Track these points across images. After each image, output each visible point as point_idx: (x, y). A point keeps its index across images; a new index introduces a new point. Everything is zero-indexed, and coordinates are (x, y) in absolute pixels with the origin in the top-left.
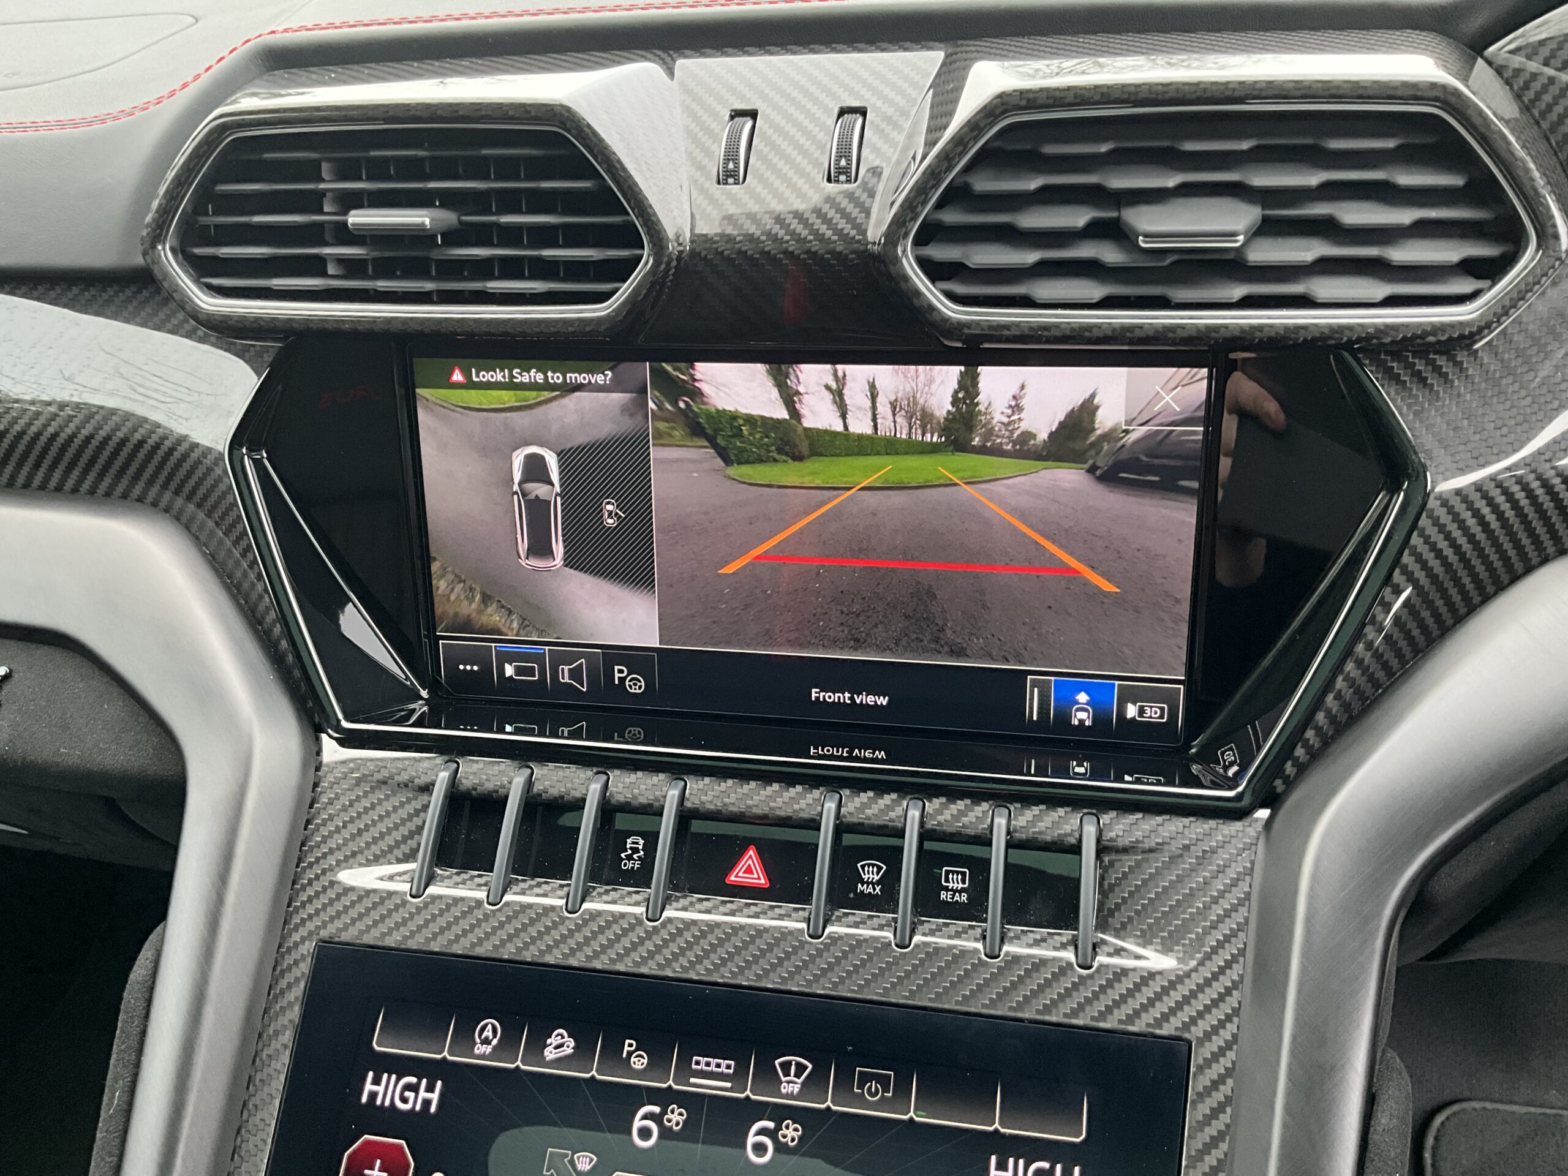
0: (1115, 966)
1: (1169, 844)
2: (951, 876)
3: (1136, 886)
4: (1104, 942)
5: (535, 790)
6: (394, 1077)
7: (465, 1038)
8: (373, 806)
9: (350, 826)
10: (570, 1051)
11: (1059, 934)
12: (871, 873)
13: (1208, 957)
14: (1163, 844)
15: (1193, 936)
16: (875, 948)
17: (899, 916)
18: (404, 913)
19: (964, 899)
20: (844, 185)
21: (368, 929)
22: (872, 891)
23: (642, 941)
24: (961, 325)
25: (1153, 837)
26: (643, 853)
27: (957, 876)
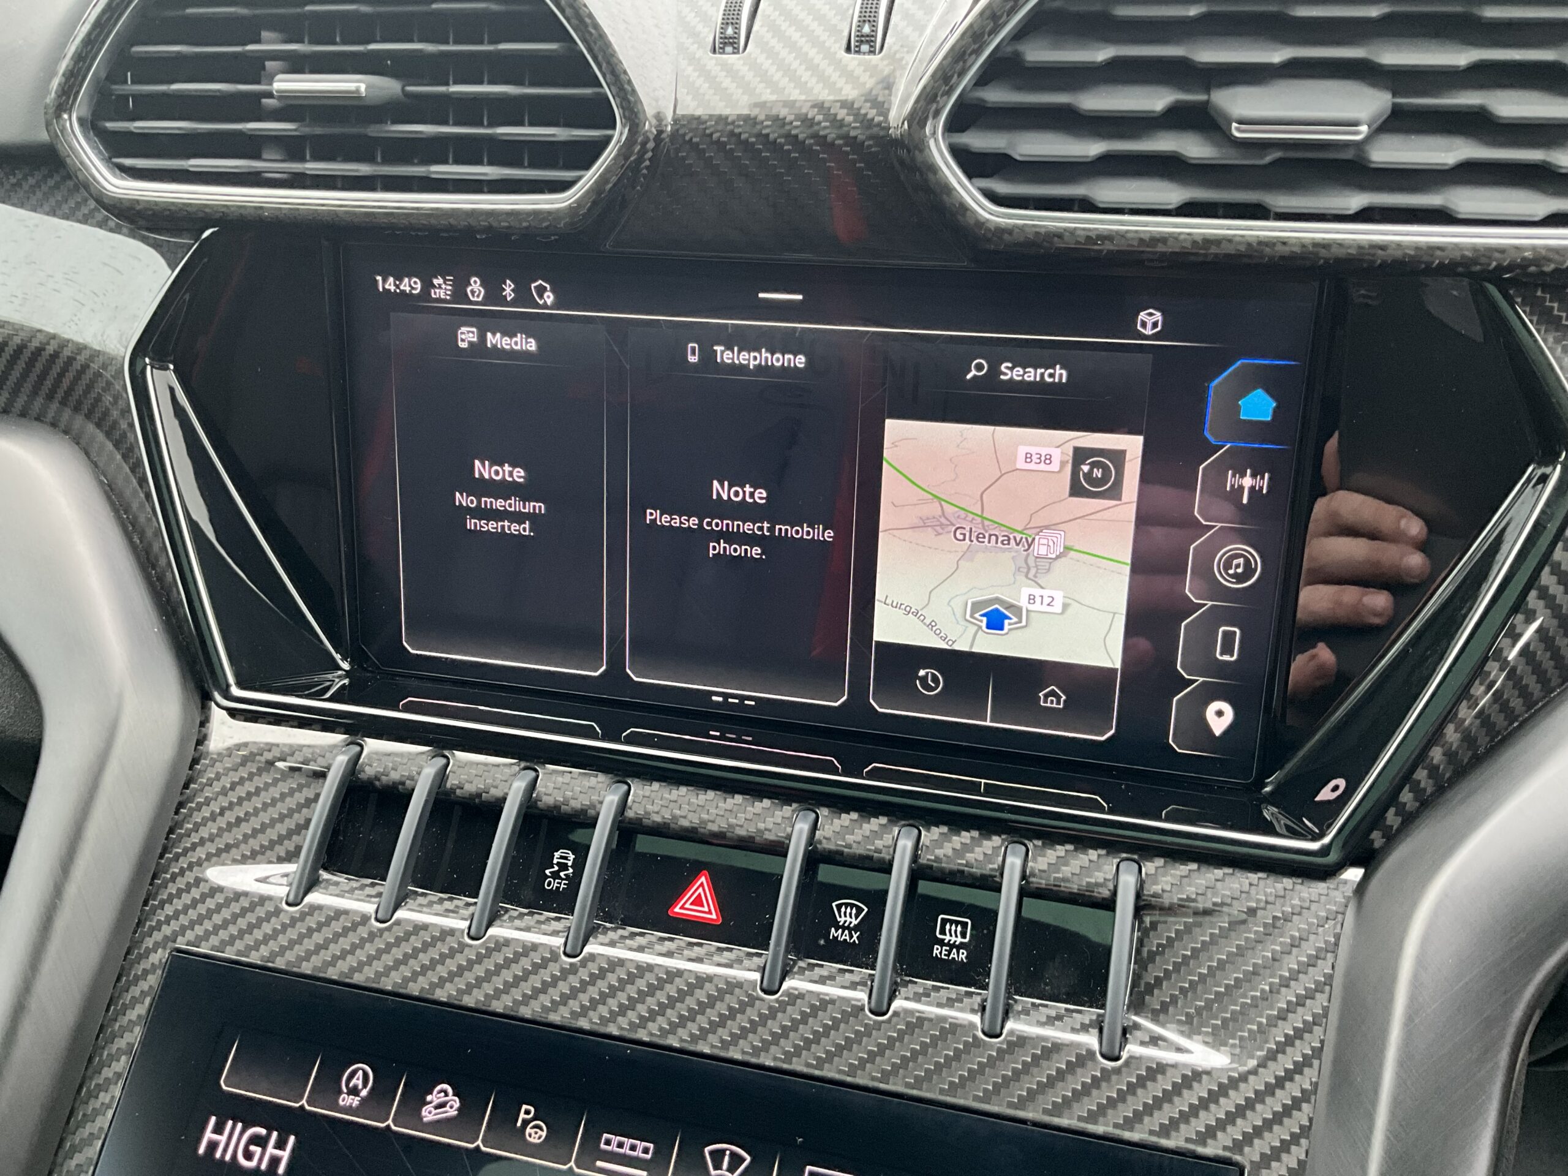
0: (1151, 1059)
1: (1229, 905)
2: (948, 926)
3: (1184, 956)
4: (1137, 1026)
5: (448, 785)
6: (240, 1125)
7: (329, 1087)
8: (258, 791)
9: (228, 813)
10: (453, 1113)
11: (1079, 1012)
12: (848, 916)
13: (1272, 1056)
14: (1223, 904)
15: (1255, 1027)
16: (843, 1012)
17: (877, 973)
18: (276, 924)
19: (964, 957)
20: (867, 57)
21: (232, 940)
22: (848, 938)
23: (555, 980)
24: (1000, 231)
25: (1209, 895)
26: (571, 870)
27: (956, 927)
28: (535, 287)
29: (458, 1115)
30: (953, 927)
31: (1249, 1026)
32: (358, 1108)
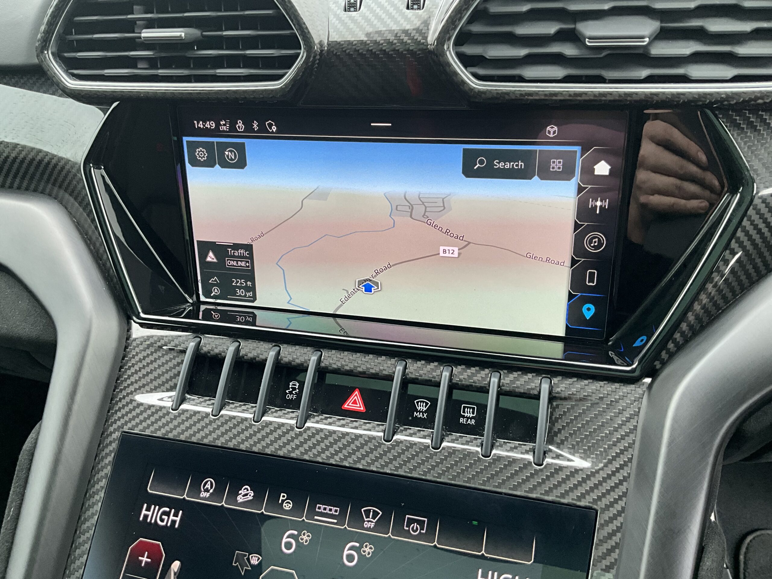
0: (556, 464)
1: (590, 396)
2: (466, 410)
3: (571, 419)
4: (550, 450)
5: (241, 355)
6: (157, 507)
7: (196, 489)
8: (155, 360)
9: (143, 370)
10: (251, 498)
11: (525, 445)
12: (422, 407)
13: (610, 462)
14: (588, 396)
15: (602, 450)
16: (420, 448)
17: (435, 431)
18: (168, 418)
19: (473, 422)
20: (417, 11)
21: (148, 427)
22: (422, 416)
23: (293, 439)
24: (480, 93)
25: (582, 392)
26: (298, 390)
27: (470, 409)
28: (268, 124)
29: (253, 499)
30: (469, 410)
31: (600, 449)
32: (209, 497)
